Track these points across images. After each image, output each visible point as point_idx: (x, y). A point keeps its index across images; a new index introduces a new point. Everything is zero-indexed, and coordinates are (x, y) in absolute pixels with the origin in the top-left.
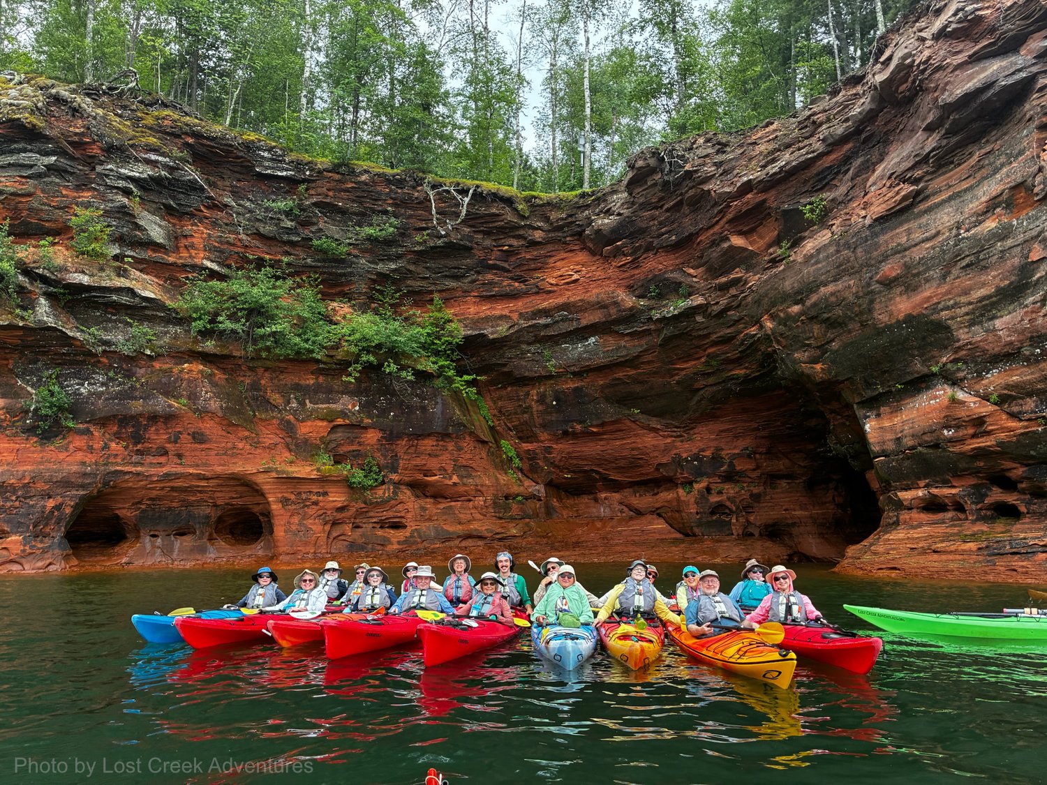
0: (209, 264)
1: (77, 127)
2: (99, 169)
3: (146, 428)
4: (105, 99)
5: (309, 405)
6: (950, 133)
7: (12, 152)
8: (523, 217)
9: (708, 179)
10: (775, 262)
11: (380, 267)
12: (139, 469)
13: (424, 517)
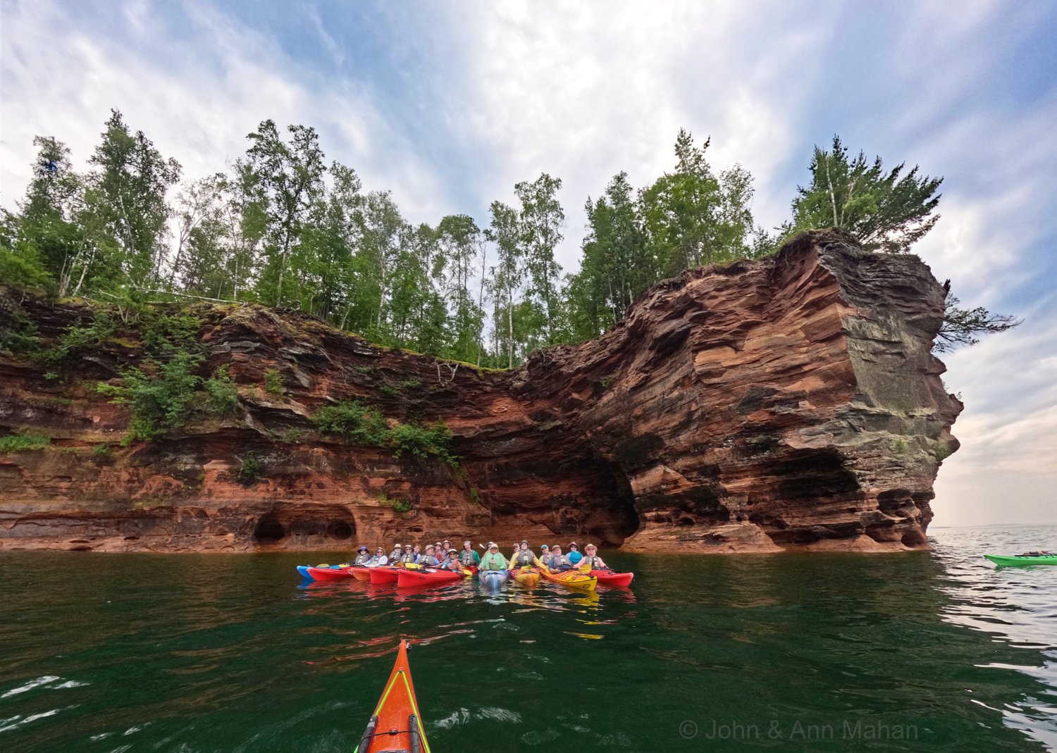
0: (329, 398)
1: (271, 329)
2: (280, 349)
3: (295, 480)
4: (285, 315)
5: (375, 470)
6: (658, 352)
7: (239, 341)
8: (481, 380)
9: (562, 366)
10: (591, 406)
11: (413, 401)
12: (291, 501)
13: (431, 525)
